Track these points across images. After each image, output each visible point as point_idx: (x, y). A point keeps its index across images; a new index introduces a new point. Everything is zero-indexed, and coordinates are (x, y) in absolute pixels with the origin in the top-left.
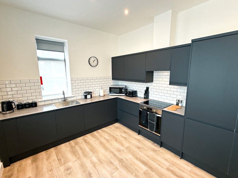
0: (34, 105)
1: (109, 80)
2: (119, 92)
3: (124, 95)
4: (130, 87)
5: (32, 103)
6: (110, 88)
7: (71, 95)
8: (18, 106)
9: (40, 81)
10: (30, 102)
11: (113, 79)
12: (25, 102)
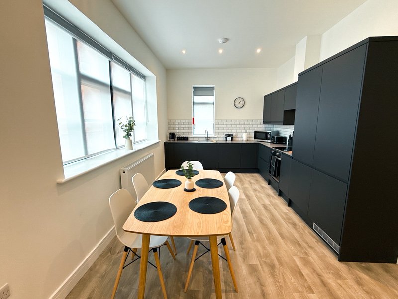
0: (186, 138)
1: (259, 123)
2: (264, 138)
3: (270, 141)
4: (283, 132)
5: (185, 137)
6: (256, 132)
7: (214, 136)
8: (178, 137)
9: (192, 121)
10: (184, 136)
11: (264, 122)
12: (182, 136)
